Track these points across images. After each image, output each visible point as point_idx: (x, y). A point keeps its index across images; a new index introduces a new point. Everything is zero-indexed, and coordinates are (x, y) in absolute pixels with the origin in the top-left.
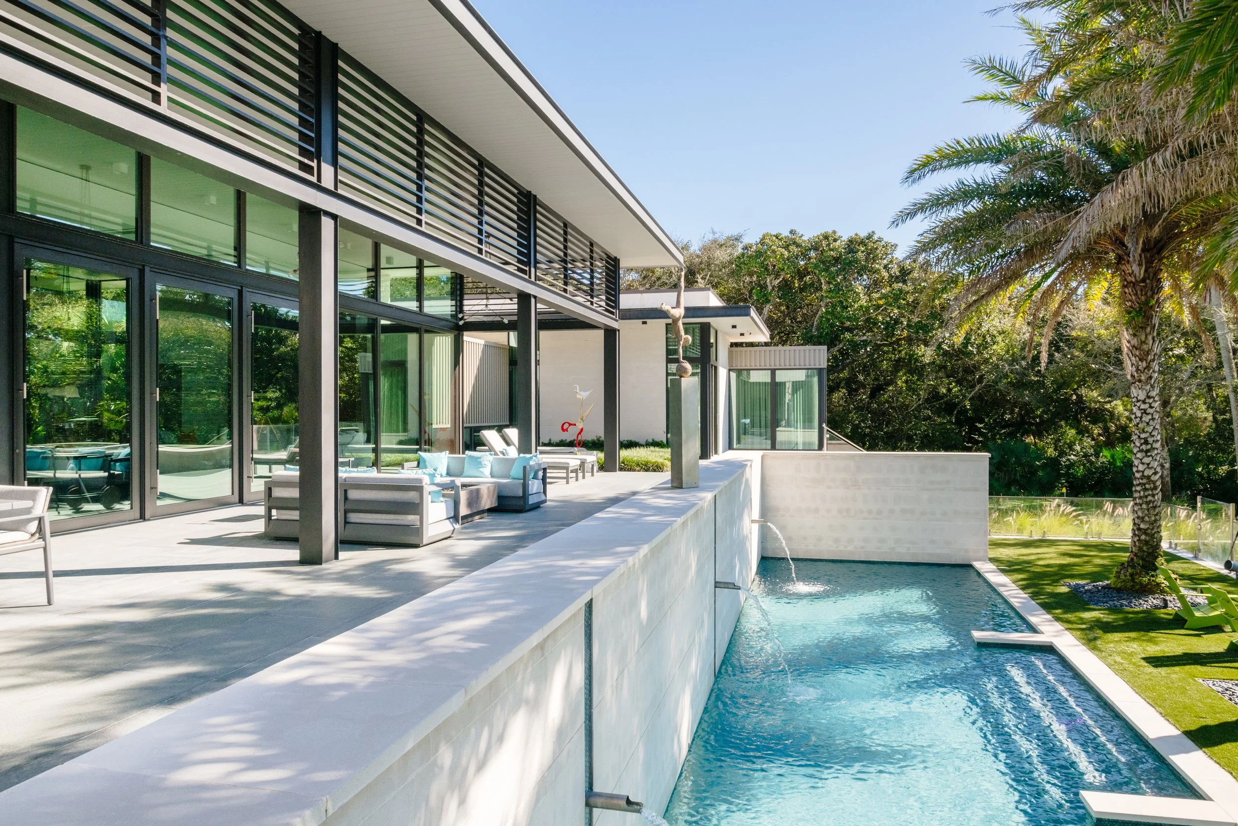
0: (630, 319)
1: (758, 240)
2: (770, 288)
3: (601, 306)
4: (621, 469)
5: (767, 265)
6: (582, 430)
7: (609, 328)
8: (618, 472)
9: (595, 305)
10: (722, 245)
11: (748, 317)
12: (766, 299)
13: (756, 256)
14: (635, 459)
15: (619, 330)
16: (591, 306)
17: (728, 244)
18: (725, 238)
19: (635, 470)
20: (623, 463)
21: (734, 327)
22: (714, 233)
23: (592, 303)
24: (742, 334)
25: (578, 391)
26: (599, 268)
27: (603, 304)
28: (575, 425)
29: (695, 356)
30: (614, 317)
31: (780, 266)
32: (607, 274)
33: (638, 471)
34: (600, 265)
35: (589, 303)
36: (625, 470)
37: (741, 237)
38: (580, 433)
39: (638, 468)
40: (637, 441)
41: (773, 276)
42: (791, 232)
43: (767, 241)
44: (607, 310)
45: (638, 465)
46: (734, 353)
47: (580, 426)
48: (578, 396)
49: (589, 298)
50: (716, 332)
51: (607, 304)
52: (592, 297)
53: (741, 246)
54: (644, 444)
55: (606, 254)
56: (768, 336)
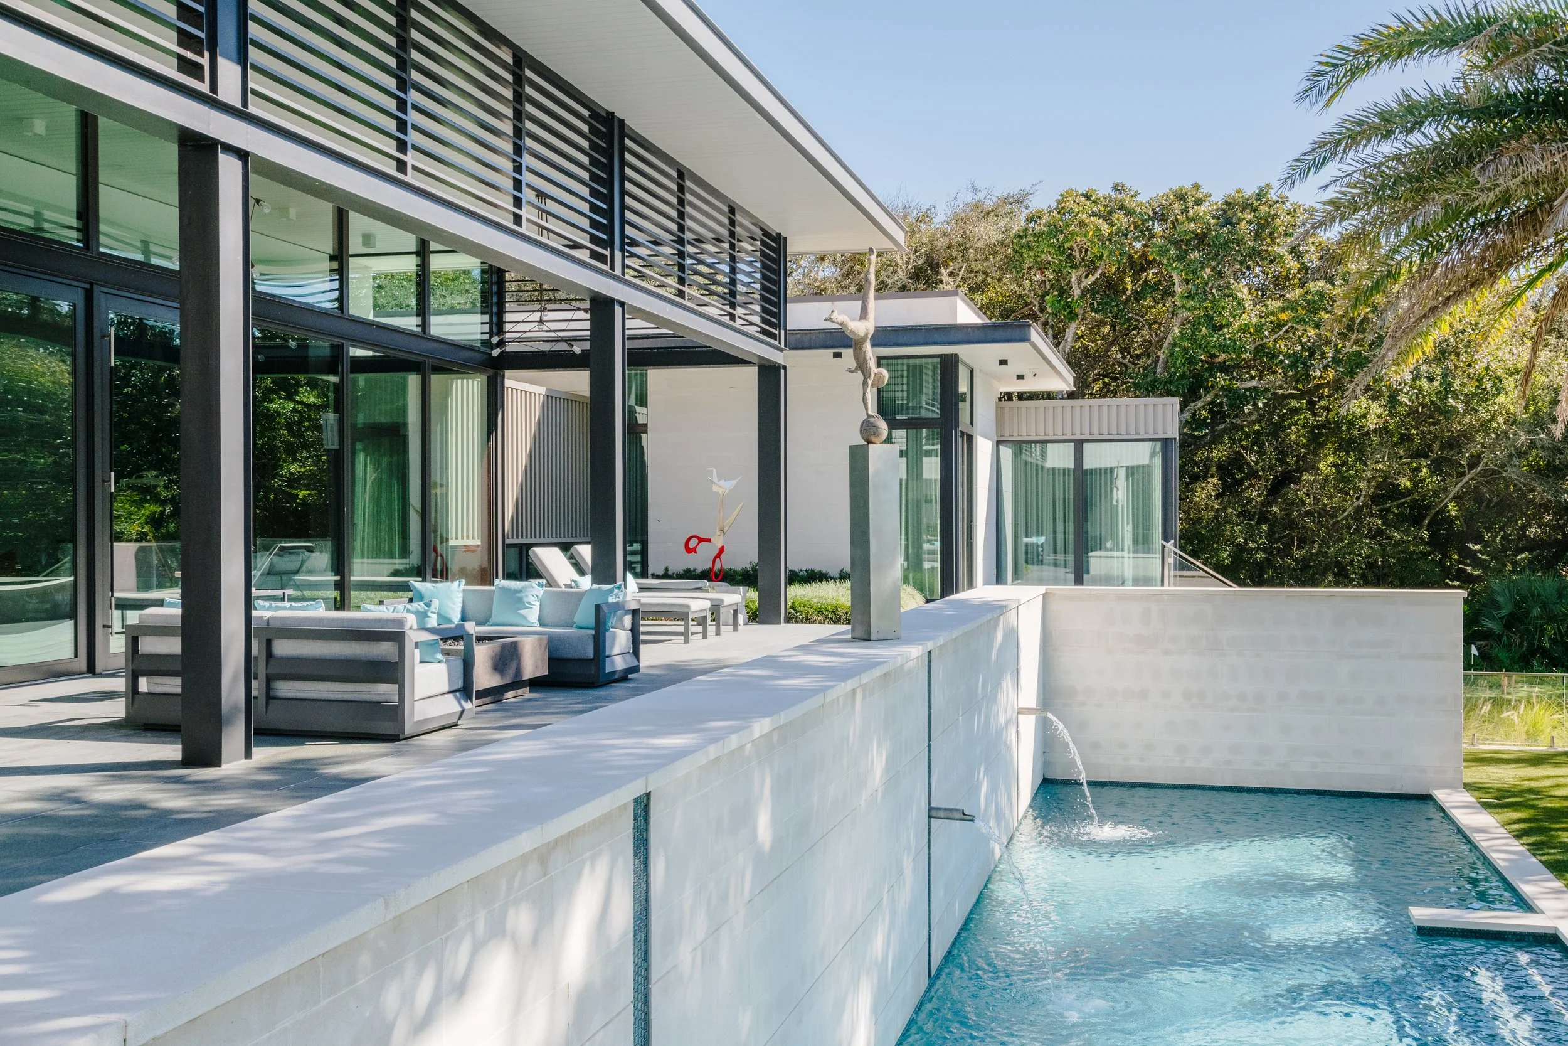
0: (810, 348)
1: (1054, 205)
2: (1077, 292)
3: (751, 324)
4: (789, 620)
5: (1071, 249)
6: (722, 550)
7: (768, 364)
8: (783, 625)
9: (739, 321)
10: (988, 213)
11: (1026, 345)
12: (1071, 312)
13: (1050, 233)
14: (815, 600)
15: (785, 368)
16: (731, 323)
17: (1002, 211)
18: (995, 199)
19: (814, 622)
20: (791, 607)
21: (1003, 362)
22: (975, 190)
23: (732, 317)
24: (1020, 377)
25: (715, 479)
26: (747, 253)
27: (756, 319)
28: (709, 541)
29: (930, 415)
30: (777, 343)
31: (1095, 250)
32: (764, 266)
33: (820, 623)
34: (750, 248)
35: (728, 318)
36: (796, 622)
37: (1025, 196)
38: (718, 556)
39: (821, 618)
40: (824, 571)
41: (1082, 270)
42: (1115, 188)
43: (1070, 204)
44: (764, 332)
45: (820, 612)
46: (1006, 410)
47: (718, 542)
48: (715, 489)
49: (727, 308)
50: (972, 372)
51: (764, 321)
52: (733, 305)
53: (1025, 213)
54: (837, 575)
55: (762, 229)
56: (1071, 381)
